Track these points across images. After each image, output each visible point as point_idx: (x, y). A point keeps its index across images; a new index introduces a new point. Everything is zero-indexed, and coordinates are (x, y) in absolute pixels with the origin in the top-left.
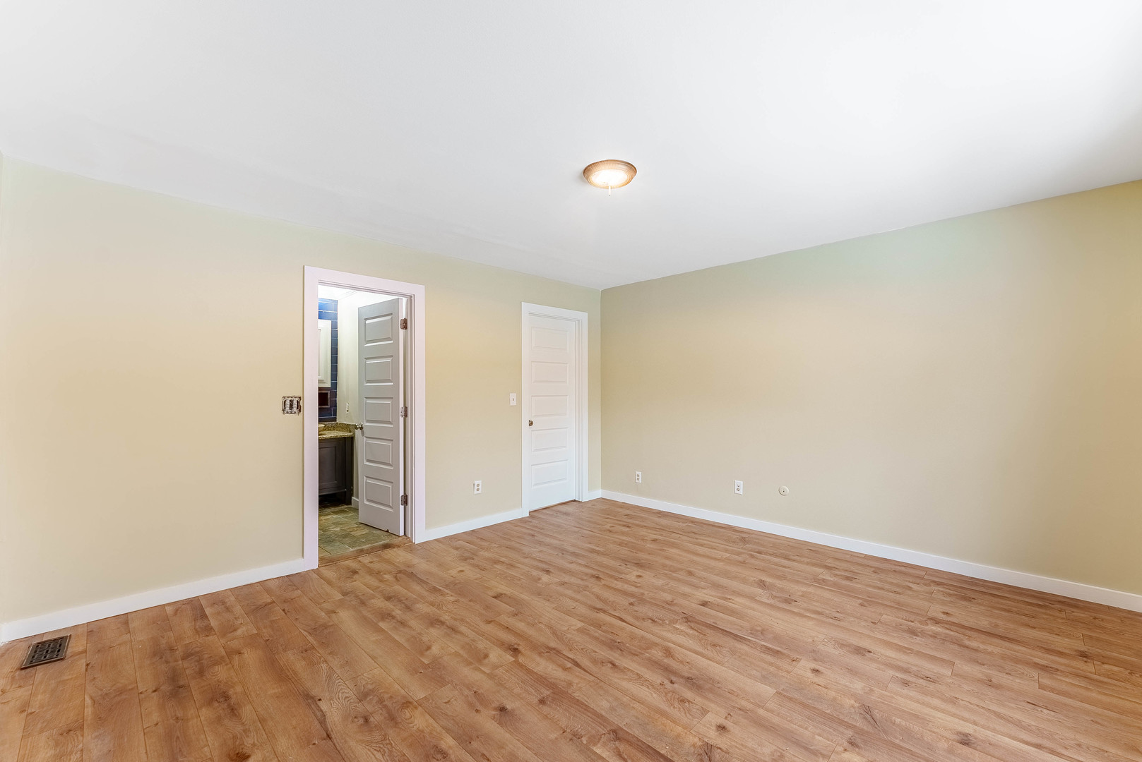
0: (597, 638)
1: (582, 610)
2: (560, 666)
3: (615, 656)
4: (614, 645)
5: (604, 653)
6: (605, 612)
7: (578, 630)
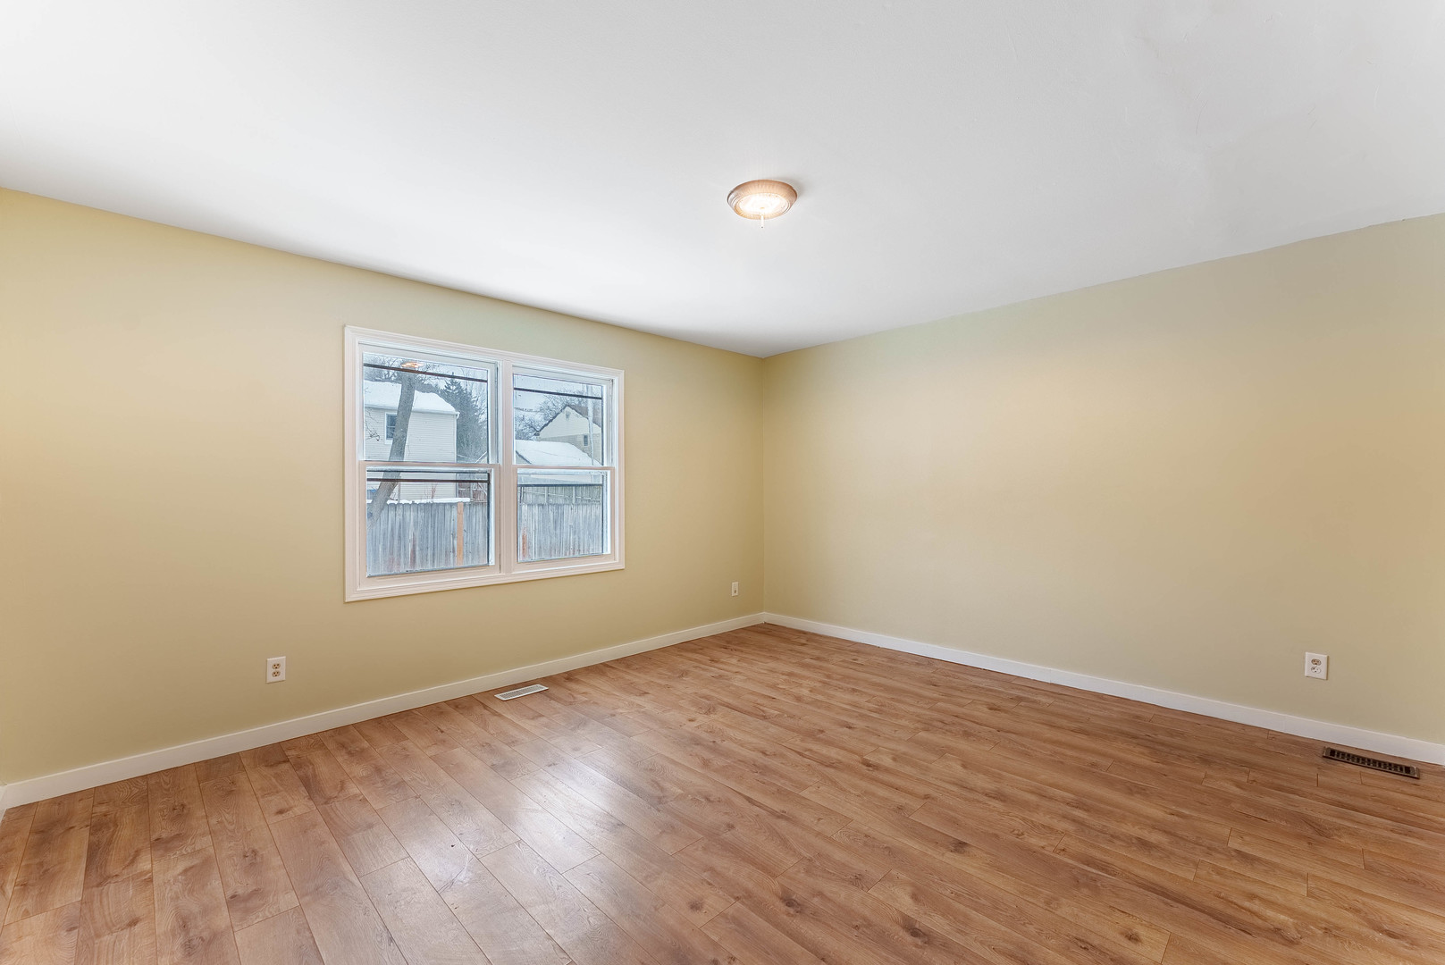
0: (782, 776)
1: (807, 817)
2: (816, 752)
3: (761, 759)
4: (764, 770)
5: (774, 763)
6: (773, 813)
7: (806, 787)
